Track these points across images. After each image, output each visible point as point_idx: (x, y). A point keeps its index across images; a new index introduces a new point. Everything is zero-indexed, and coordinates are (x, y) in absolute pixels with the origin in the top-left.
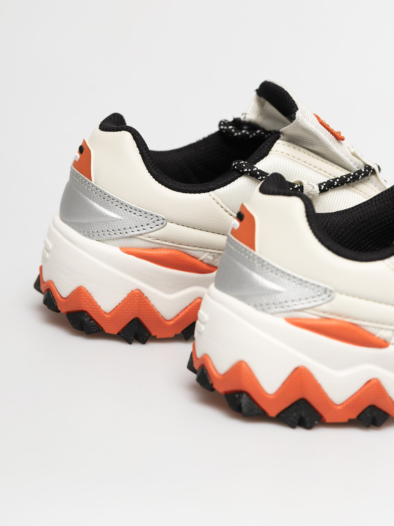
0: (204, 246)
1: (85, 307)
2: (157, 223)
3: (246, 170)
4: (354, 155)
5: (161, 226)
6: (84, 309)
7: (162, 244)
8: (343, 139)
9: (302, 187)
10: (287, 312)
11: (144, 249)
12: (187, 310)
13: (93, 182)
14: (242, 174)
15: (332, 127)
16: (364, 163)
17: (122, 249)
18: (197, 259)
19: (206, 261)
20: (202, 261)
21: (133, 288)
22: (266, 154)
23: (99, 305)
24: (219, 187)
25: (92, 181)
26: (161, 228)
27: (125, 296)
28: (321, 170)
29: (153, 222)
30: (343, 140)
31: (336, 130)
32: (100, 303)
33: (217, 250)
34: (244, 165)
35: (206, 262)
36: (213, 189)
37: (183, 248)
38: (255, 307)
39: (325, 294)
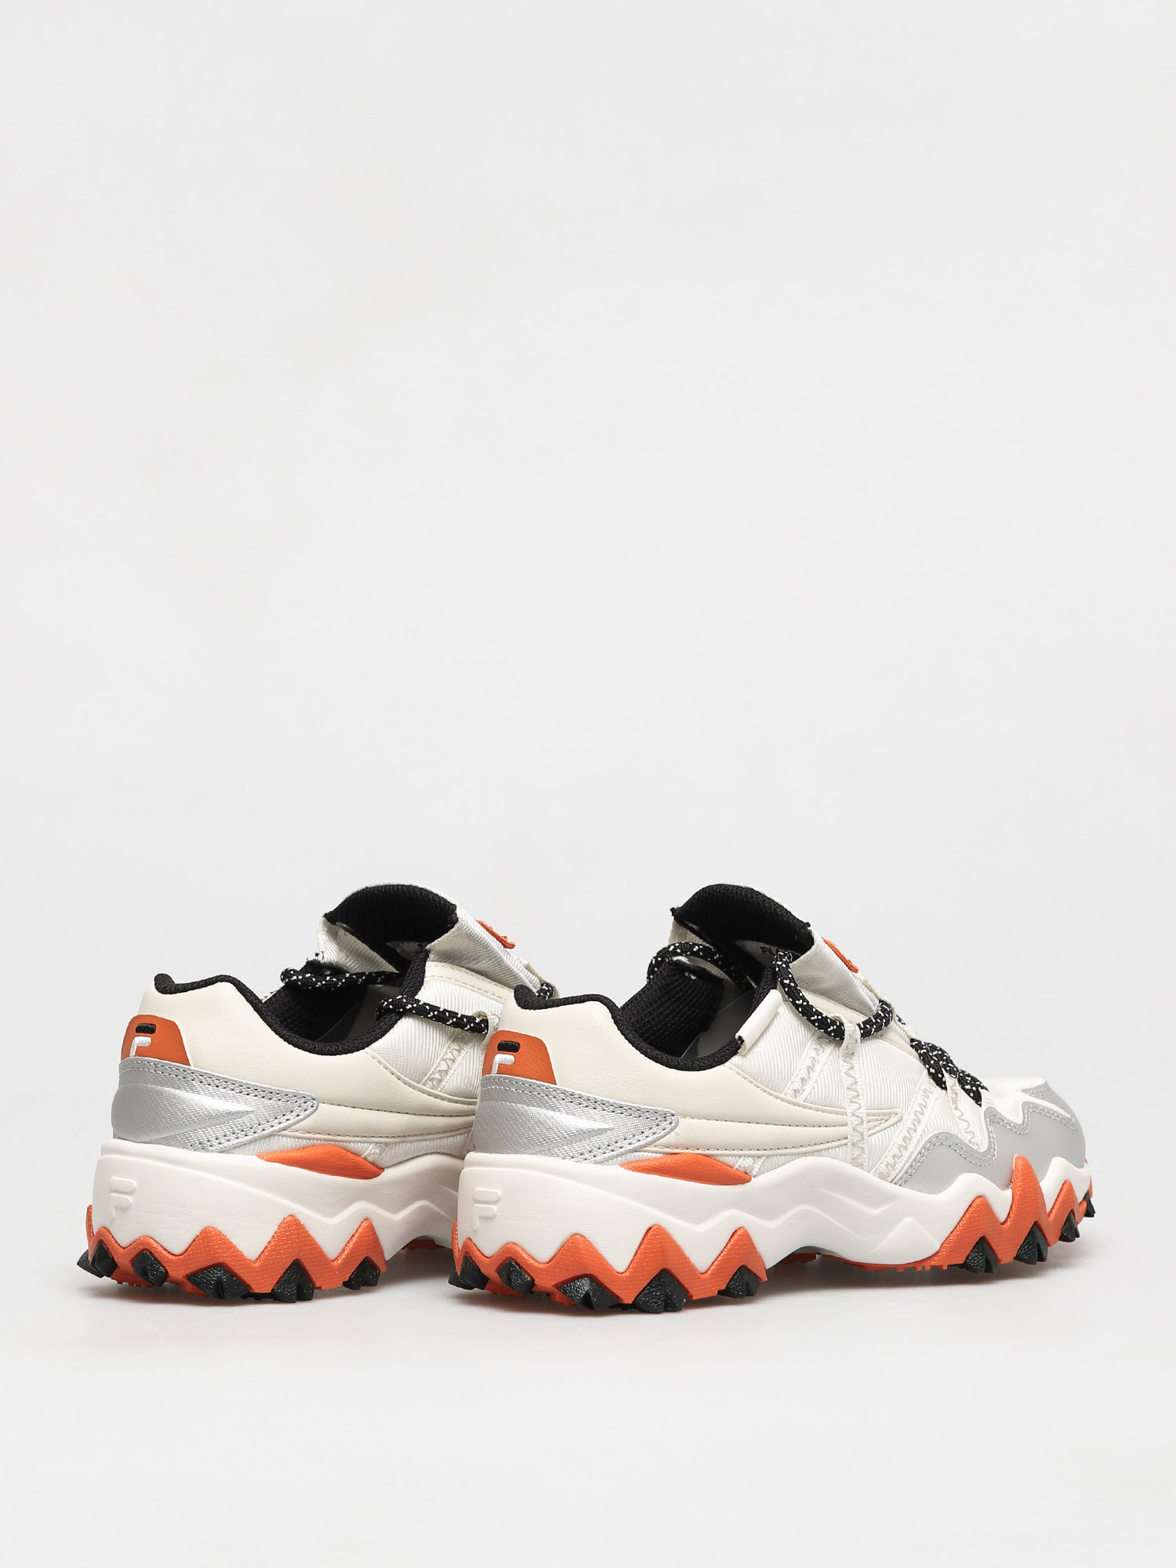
0: (367, 1134)
1: (223, 1258)
2: (304, 1106)
3: (409, 1006)
4: (528, 968)
5: (310, 1110)
6: (221, 1260)
7: (314, 1139)
8: (512, 946)
9: (485, 1021)
10: (622, 1154)
11: (293, 1150)
12: (354, 1239)
13: (192, 1067)
14: (400, 1016)
15: (495, 930)
16: (540, 980)
17: (259, 1156)
18: (359, 1156)
19: (370, 1159)
20: (365, 1159)
21: (286, 1215)
22: (421, 983)
23: (240, 1249)
24: (377, 1039)
25: (189, 1065)
26: (312, 1113)
27: (275, 1228)
28: (494, 995)
29: (299, 1107)
30: (511, 948)
31: (501, 935)
32: (240, 1247)
33: (384, 1137)
34: (405, 1001)
35: (370, 1161)
36: (369, 1044)
37: (343, 1141)
38: (574, 1159)
39: (666, 1121)
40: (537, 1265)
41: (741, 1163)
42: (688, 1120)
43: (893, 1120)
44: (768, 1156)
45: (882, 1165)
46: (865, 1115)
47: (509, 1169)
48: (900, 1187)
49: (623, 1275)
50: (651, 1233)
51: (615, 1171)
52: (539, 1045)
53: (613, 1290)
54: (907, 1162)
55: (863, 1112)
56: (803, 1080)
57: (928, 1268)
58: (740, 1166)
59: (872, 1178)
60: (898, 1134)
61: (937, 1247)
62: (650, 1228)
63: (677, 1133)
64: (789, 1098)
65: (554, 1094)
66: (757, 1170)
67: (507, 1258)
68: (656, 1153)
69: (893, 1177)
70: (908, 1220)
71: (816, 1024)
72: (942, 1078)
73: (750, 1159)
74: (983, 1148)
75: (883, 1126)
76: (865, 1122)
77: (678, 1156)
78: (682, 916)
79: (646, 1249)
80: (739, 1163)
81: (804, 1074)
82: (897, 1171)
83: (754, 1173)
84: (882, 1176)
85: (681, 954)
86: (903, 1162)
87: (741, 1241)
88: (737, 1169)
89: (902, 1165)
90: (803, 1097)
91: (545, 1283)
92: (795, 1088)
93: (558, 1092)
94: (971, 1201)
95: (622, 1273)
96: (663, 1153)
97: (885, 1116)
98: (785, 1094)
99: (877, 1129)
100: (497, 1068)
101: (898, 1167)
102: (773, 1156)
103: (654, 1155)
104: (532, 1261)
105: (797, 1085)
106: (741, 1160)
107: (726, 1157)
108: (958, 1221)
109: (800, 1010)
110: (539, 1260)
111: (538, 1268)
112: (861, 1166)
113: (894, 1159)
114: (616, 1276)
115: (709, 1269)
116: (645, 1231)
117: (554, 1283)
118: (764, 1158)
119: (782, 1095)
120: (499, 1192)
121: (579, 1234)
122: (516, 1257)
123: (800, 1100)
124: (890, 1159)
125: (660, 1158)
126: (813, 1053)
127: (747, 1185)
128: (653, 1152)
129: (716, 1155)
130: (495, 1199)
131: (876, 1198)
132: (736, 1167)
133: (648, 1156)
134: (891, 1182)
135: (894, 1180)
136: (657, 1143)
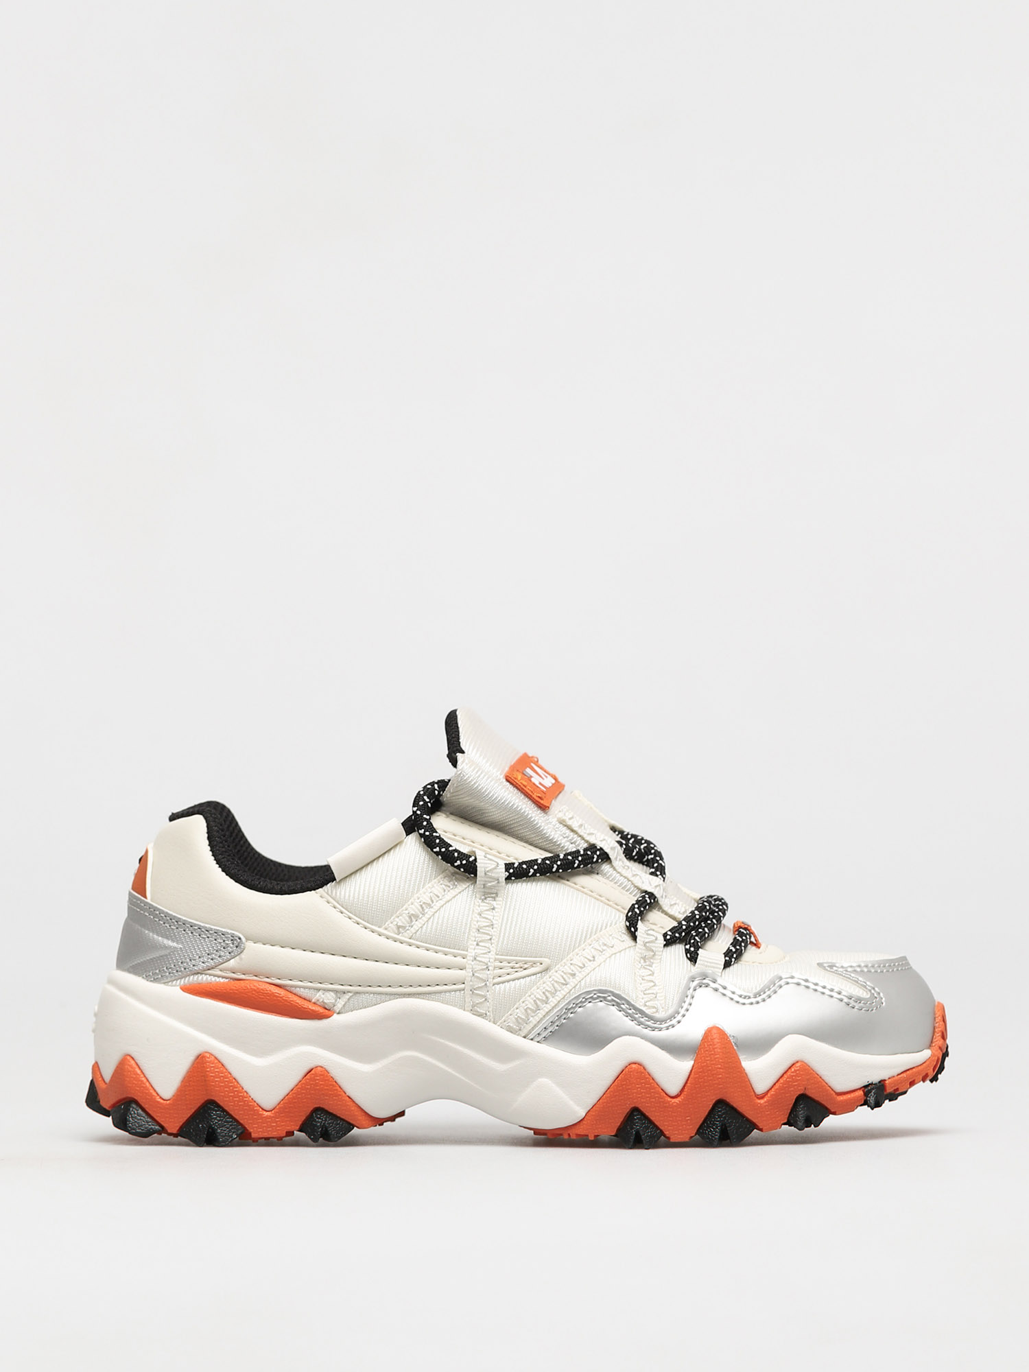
40: (103, 1085)
41: (320, 997)
42: (257, 946)
43: (536, 969)
44: (357, 993)
45: (513, 1018)
46: (493, 960)
50: (200, 1061)
54: (548, 1017)
55: (491, 958)
56: (413, 916)
58: (319, 1000)
59: (496, 1029)
60: (538, 986)
61: (582, 1113)
62: (200, 1056)
63: (246, 959)
64: (389, 933)
66: (340, 1006)
68: (219, 977)
69: (525, 1032)
70: (543, 1082)
73: (332, 994)
74: (664, 1013)
75: (519, 974)
76: (491, 968)
77: (242, 982)
80: (317, 997)
81: (415, 908)
82: (534, 1025)
83: (337, 1009)
84: (512, 1029)
86: (542, 1017)
87: (316, 1079)
88: (315, 1003)
89: (542, 1020)
90: (409, 933)
92: (400, 923)
93: (147, 906)
94: (622, 1069)
95: (166, 1100)
96: (228, 978)
97: (525, 964)
98: (385, 929)
99: (509, 977)
101: (536, 1021)
102: (364, 993)
103: (218, 979)
105: (404, 920)
106: (320, 994)
107: (298, 989)
108: (606, 1088)
112: (481, 1015)
113: (530, 1013)
115: (275, 1107)
116: (194, 1058)
117: (109, 1106)
118: (351, 994)
119: (381, 930)
123: (404, 936)
124: (521, 1012)
125: (226, 983)
126: (438, 890)
127: (326, 1021)
128: (215, 976)
129: (288, 986)
132: (314, 1000)
133: (207, 978)
134: (525, 1037)
135: (530, 1032)
136: (222, 966)
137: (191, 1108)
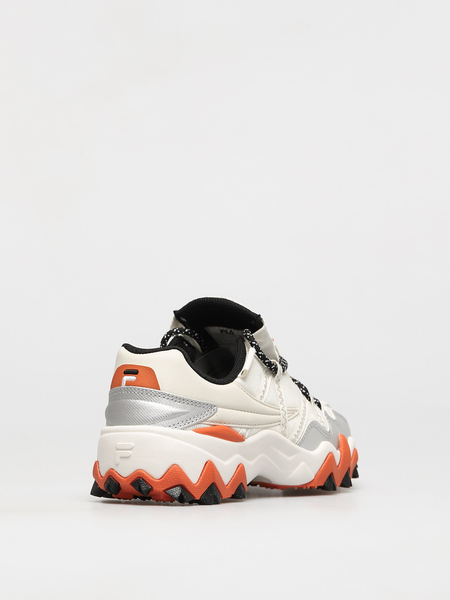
10: (194, 425)
38: (170, 427)
39: (212, 409)
40: (154, 480)
41: (241, 431)
42: (220, 408)
43: (296, 414)
45: (293, 436)
46: (286, 410)
47: (137, 433)
48: (299, 447)
49: (196, 485)
50: (207, 464)
51: (190, 433)
52: (150, 371)
53: (192, 493)
54: (302, 434)
55: (286, 409)
56: (264, 391)
57: (309, 488)
58: (241, 433)
59: (289, 441)
60: (298, 421)
61: (313, 478)
62: (207, 462)
63: (217, 415)
64: (258, 399)
65: (159, 395)
66: (247, 435)
67: (138, 477)
69: (297, 442)
70: (303, 463)
71: (267, 364)
72: (308, 395)
73: (245, 429)
74: (328, 430)
75: (293, 416)
76: (287, 414)
77: (217, 426)
78: (178, 315)
79: (206, 472)
80: (241, 432)
81: (263, 388)
82: (299, 439)
83: (246, 437)
84: (293, 441)
85: (179, 333)
86: (301, 434)
87: (241, 470)
88: (240, 434)
89: (301, 436)
91: (158, 489)
92: (261, 395)
93: (161, 394)
94: (327, 455)
95: (195, 484)
96: (210, 425)
97: (293, 411)
98: (257, 398)
99: (291, 417)
100: (125, 383)
101: (299, 436)
102: (253, 428)
103: (207, 426)
104: (152, 479)
105: (261, 394)
106: (241, 430)
107: (236, 428)
108: (322, 464)
109: (260, 357)
110: (155, 478)
111: (155, 482)
112: (285, 435)
113: (298, 433)
114: (193, 485)
115: (228, 484)
116: (205, 463)
117: (163, 489)
118: (250, 429)
120: (133, 444)
121: (176, 464)
122: (143, 476)
123: (263, 401)
124: (296, 433)
125: (209, 427)
126: (265, 379)
127: (244, 442)
128: (206, 424)
129: (231, 427)
130: (130, 448)
131: (291, 452)
132: (240, 433)
133: (204, 426)
134: (296, 444)
135: (297, 443)
136: (208, 420)
137: (207, 487)
